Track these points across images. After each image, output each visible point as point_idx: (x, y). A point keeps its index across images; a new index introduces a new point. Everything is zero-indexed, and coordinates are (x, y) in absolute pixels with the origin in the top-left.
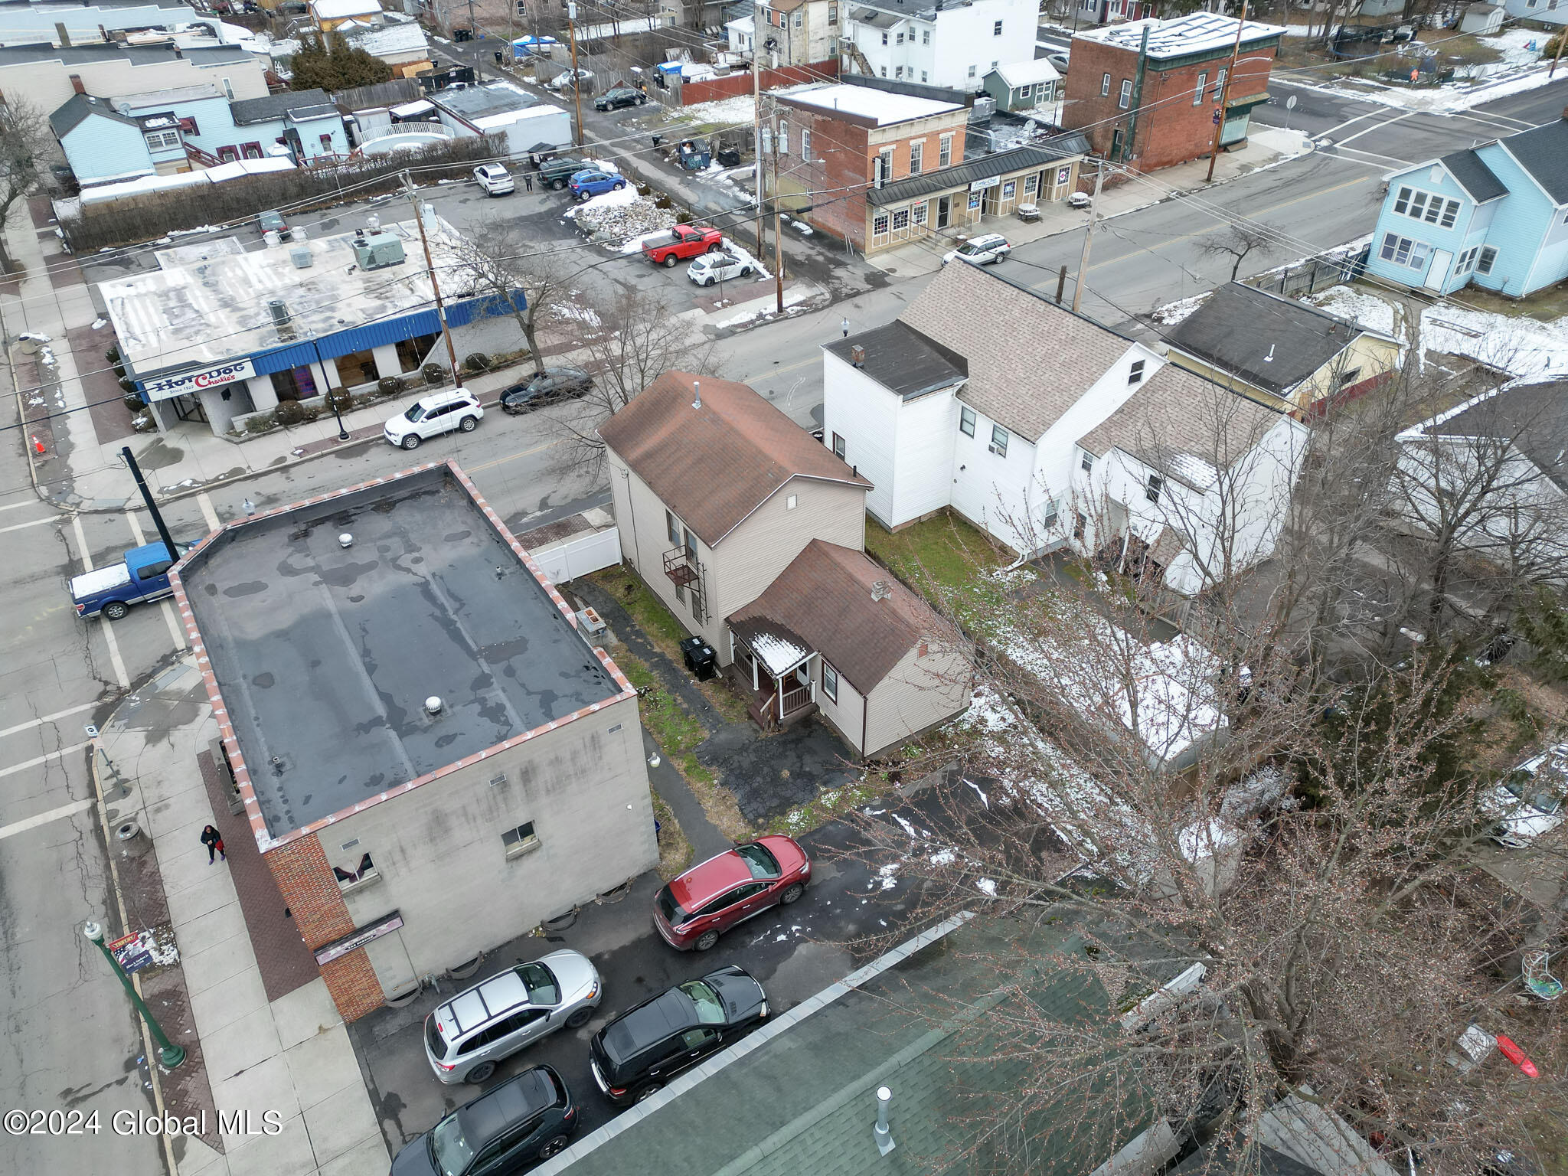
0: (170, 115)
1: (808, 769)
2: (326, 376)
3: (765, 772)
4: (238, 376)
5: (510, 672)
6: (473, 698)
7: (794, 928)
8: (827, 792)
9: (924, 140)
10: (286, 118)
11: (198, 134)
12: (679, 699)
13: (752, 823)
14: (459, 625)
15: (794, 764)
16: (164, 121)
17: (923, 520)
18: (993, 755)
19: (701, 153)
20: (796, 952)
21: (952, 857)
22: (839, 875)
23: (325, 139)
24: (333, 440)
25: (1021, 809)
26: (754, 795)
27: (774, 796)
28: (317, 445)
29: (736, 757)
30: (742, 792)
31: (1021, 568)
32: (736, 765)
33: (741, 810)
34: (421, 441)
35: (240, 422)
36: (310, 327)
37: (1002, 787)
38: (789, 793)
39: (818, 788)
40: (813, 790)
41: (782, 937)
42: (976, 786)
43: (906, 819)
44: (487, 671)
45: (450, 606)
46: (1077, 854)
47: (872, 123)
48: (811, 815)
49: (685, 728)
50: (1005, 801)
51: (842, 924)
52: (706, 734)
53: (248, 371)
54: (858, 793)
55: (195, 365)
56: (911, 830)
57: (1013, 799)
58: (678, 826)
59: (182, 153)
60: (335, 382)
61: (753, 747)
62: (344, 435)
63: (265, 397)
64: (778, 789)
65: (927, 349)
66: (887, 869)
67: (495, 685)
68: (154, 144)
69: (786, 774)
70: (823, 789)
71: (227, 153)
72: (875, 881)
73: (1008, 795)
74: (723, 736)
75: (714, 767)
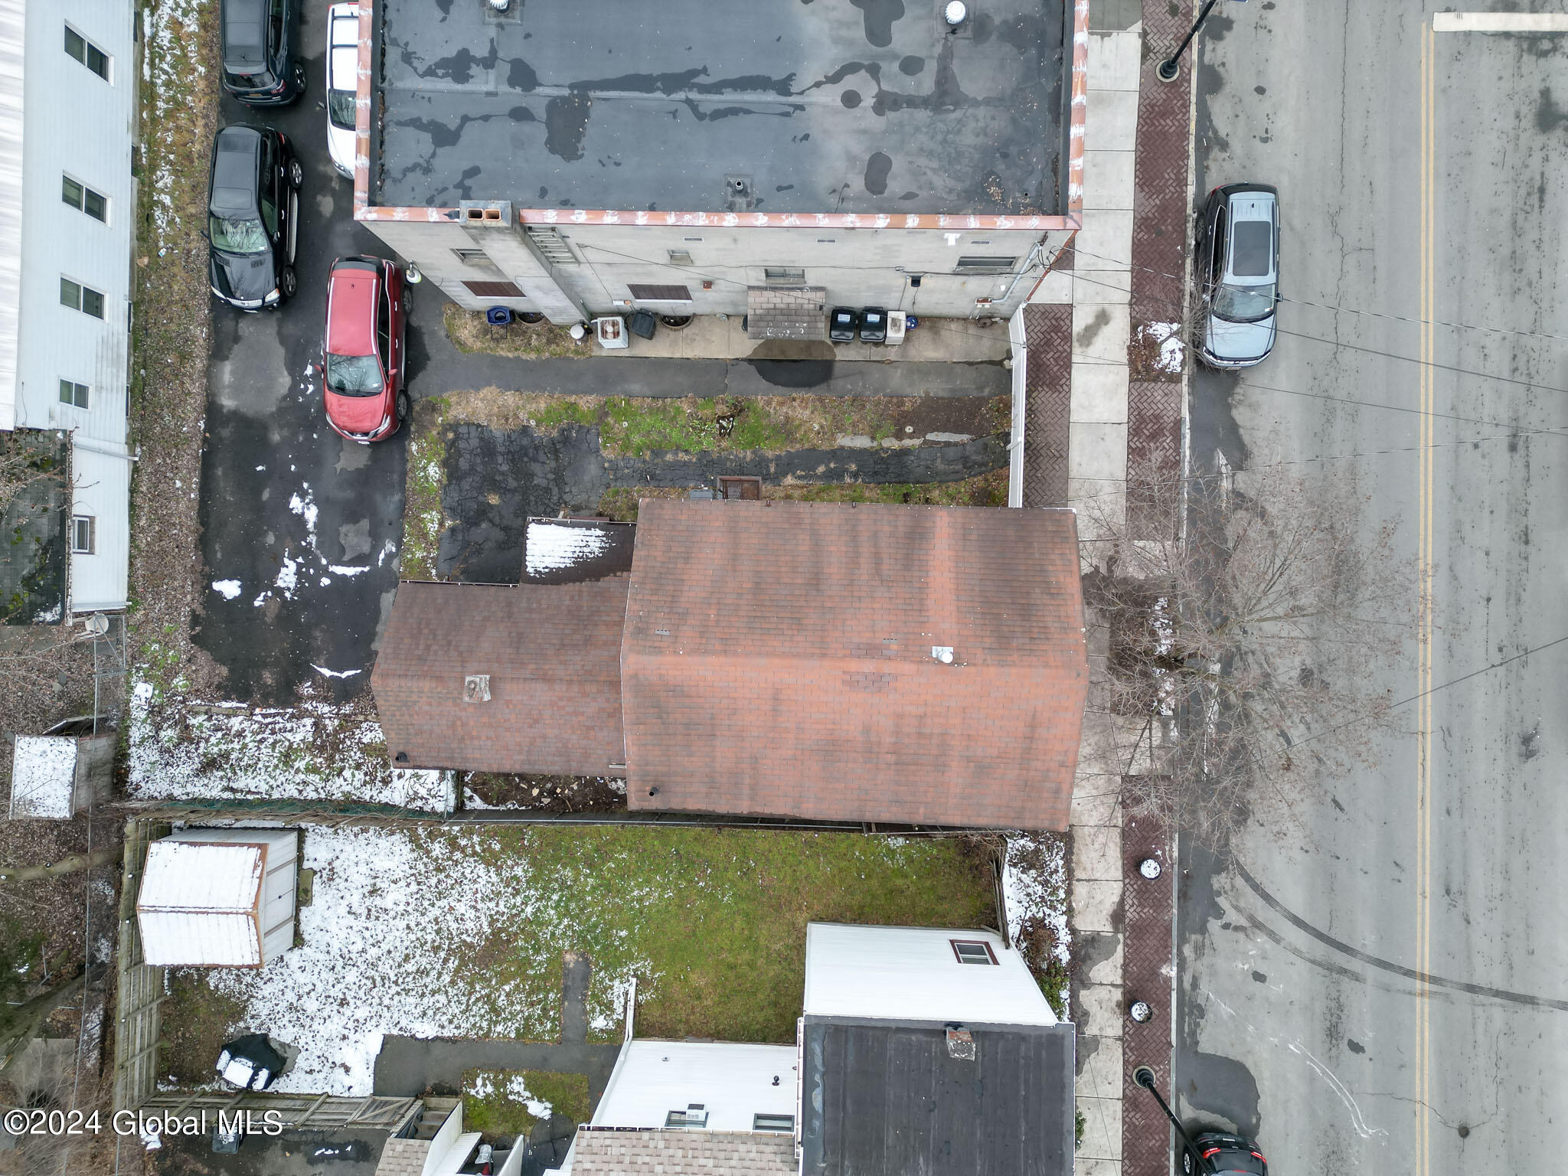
1: (484, 525)
3: (510, 480)
5: (520, 114)
6: (500, 54)
7: (311, 388)
8: (441, 524)
12: (682, 457)
13: (454, 426)
14: (658, 95)
15: (501, 517)
18: (364, 725)
20: (286, 373)
21: (280, 583)
22: (339, 466)
25: (285, 696)
26: (488, 448)
27: (472, 470)
29: (553, 464)
30: (500, 440)
32: (542, 457)
33: (479, 426)
37: (325, 700)
38: (466, 484)
39: (454, 520)
40: (453, 511)
41: (309, 371)
42: (344, 675)
43: (354, 576)
44: (539, 90)
45: (711, 101)
46: (203, 700)
48: (424, 489)
49: (637, 439)
50: (306, 689)
51: (286, 432)
52: (608, 454)
54: (419, 555)
56: (339, 570)
57: (302, 698)
58: (502, 353)
61: (555, 491)
64: (477, 479)
66: (311, 514)
67: (505, 88)
69: (494, 500)
70: (448, 523)
72: (308, 494)
74: (592, 469)
75: (555, 434)
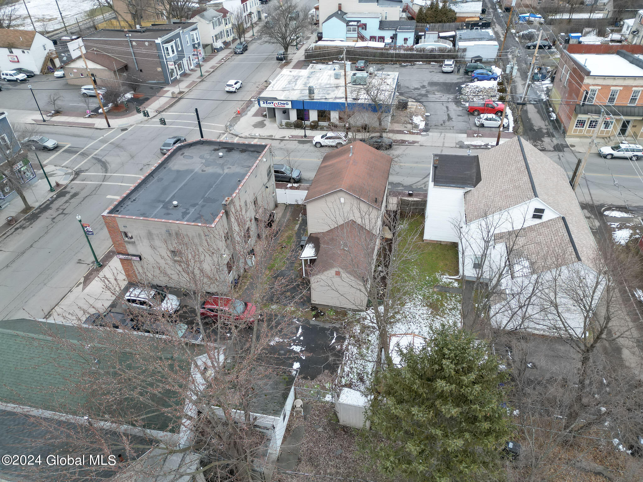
0: (358, 21)
1: (296, 297)
2: (313, 116)
4: (287, 107)
5: (203, 206)
6: (187, 208)
9: (621, 88)
10: (396, 30)
11: (366, 30)
12: (289, 254)
14: (212, 189)
15: (294, 292)
16: (355, 23)
17: (442, 243)
18: (354, 331)
19: (542, 74)
21: (299, 351)
23: (406, 40)
24: (302, 137)
27: (277, 297)
28: (296, 137)
31: (456, 280)
34: (322, 146)
35: (284, 122)
36: (318, 96)
37: (343, 342)
38: (282, 299)
42: (335, 336)
43: (302, 330)
44: (199, 203)
45: (217, 183)
46: (336, 379)
47: (588, 73)
48: (279, 310)
49: (281, 263)
50: (338, 347)
53: (289, 106)
55: (276, 99)
56: (299, 334)
57: (341, 349)
59: (356, 35)
60: (316, 119)
62: (305, 136)
63: (293, 116)
64: (281, 297)
65: (474, 170)
67: (195, 207)
68: (349, 31)
69: (288, 293)
70: (292, 305)
71: (373, 38)
73: (342, 346)
